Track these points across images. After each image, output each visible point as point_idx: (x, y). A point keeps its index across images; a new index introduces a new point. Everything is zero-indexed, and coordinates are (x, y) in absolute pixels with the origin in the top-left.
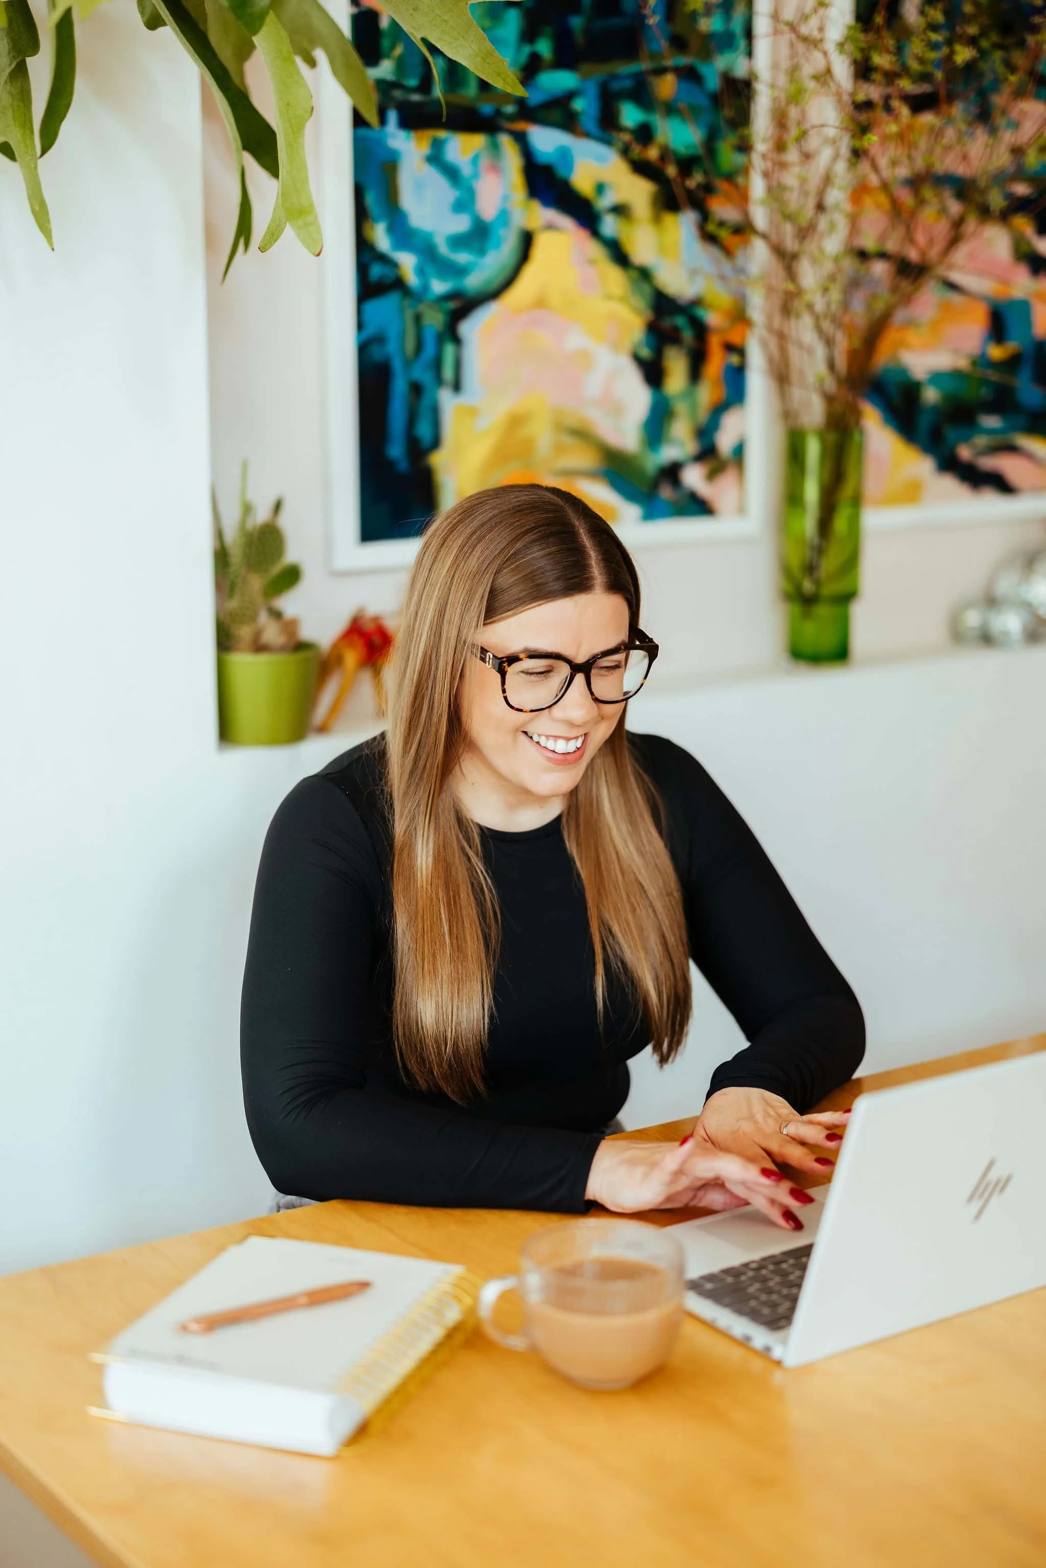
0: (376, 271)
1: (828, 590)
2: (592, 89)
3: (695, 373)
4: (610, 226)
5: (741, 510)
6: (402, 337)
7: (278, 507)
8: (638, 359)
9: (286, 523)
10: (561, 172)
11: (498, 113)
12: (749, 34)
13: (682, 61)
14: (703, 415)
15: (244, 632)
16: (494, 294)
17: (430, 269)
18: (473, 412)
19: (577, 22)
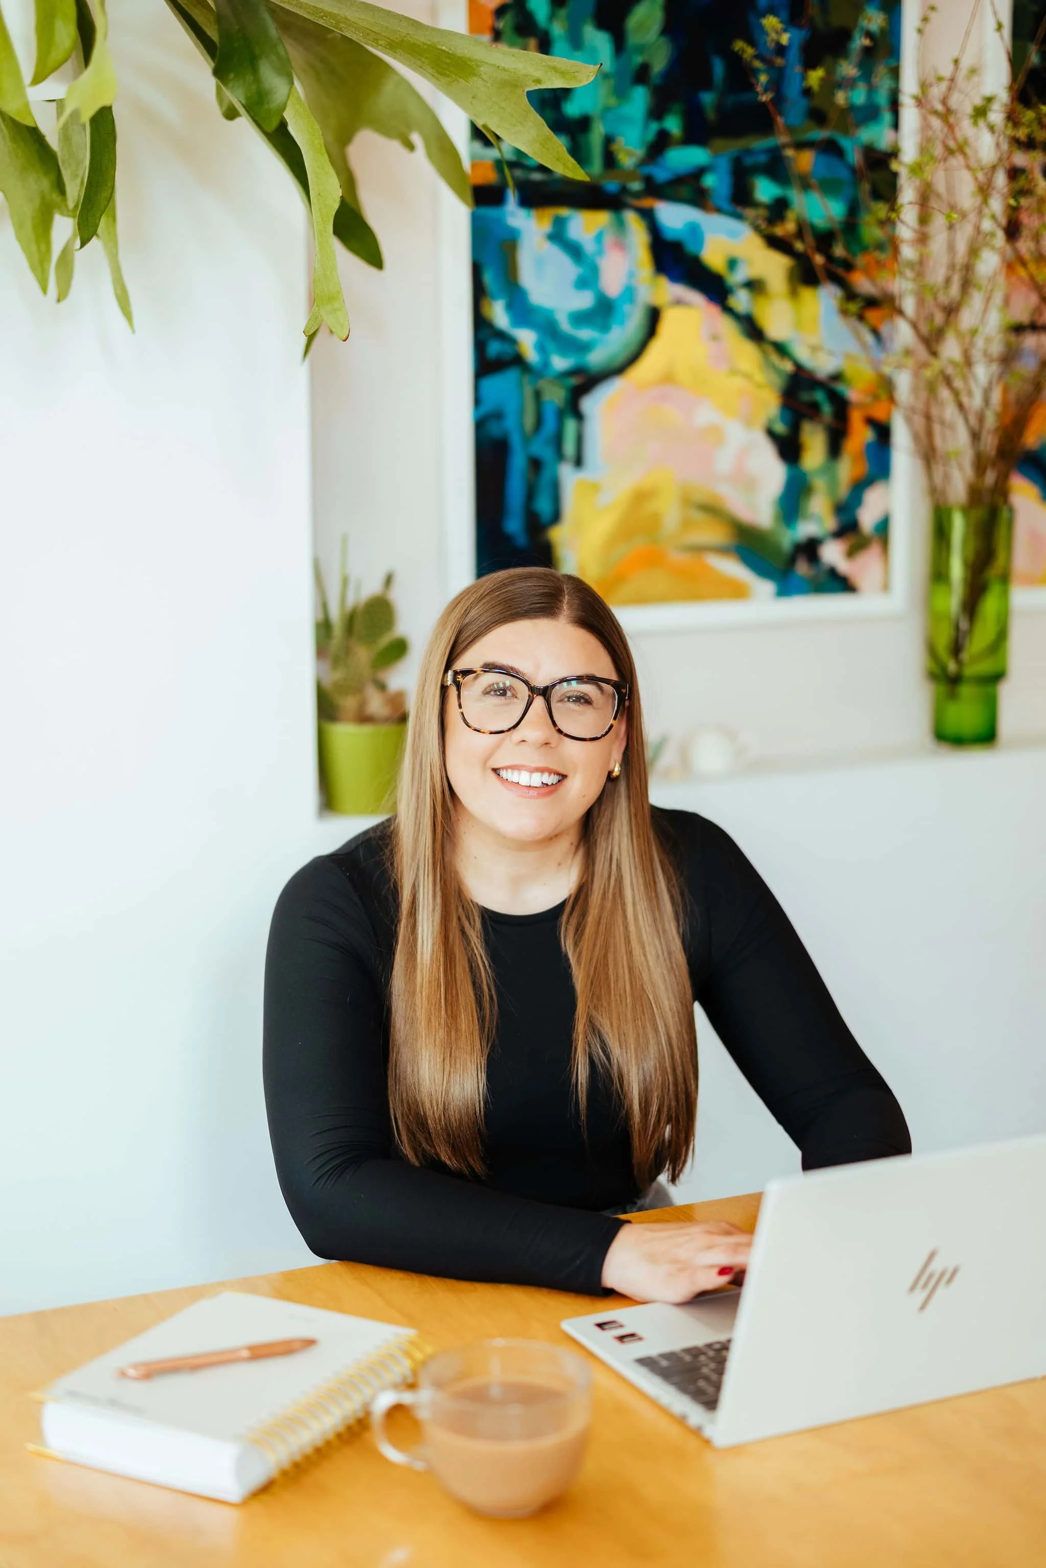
0: (494, 348)
1: (971, 670)
2: (724, 164)
3: (835, 449)
4: (741, 300)
5: (886, 587)
6: (521, 411)
7: (389, 580)
8: (771, 433)
9: (399, 597)
10: (690, 248)
11: (624, 190)
12: (895, 106)
13: (819, 134)
14: (843, 491)
15: (349, 703)
16: (619, 370)
17: (550, 345)
18: (595, 488)
19: (708, 99)
